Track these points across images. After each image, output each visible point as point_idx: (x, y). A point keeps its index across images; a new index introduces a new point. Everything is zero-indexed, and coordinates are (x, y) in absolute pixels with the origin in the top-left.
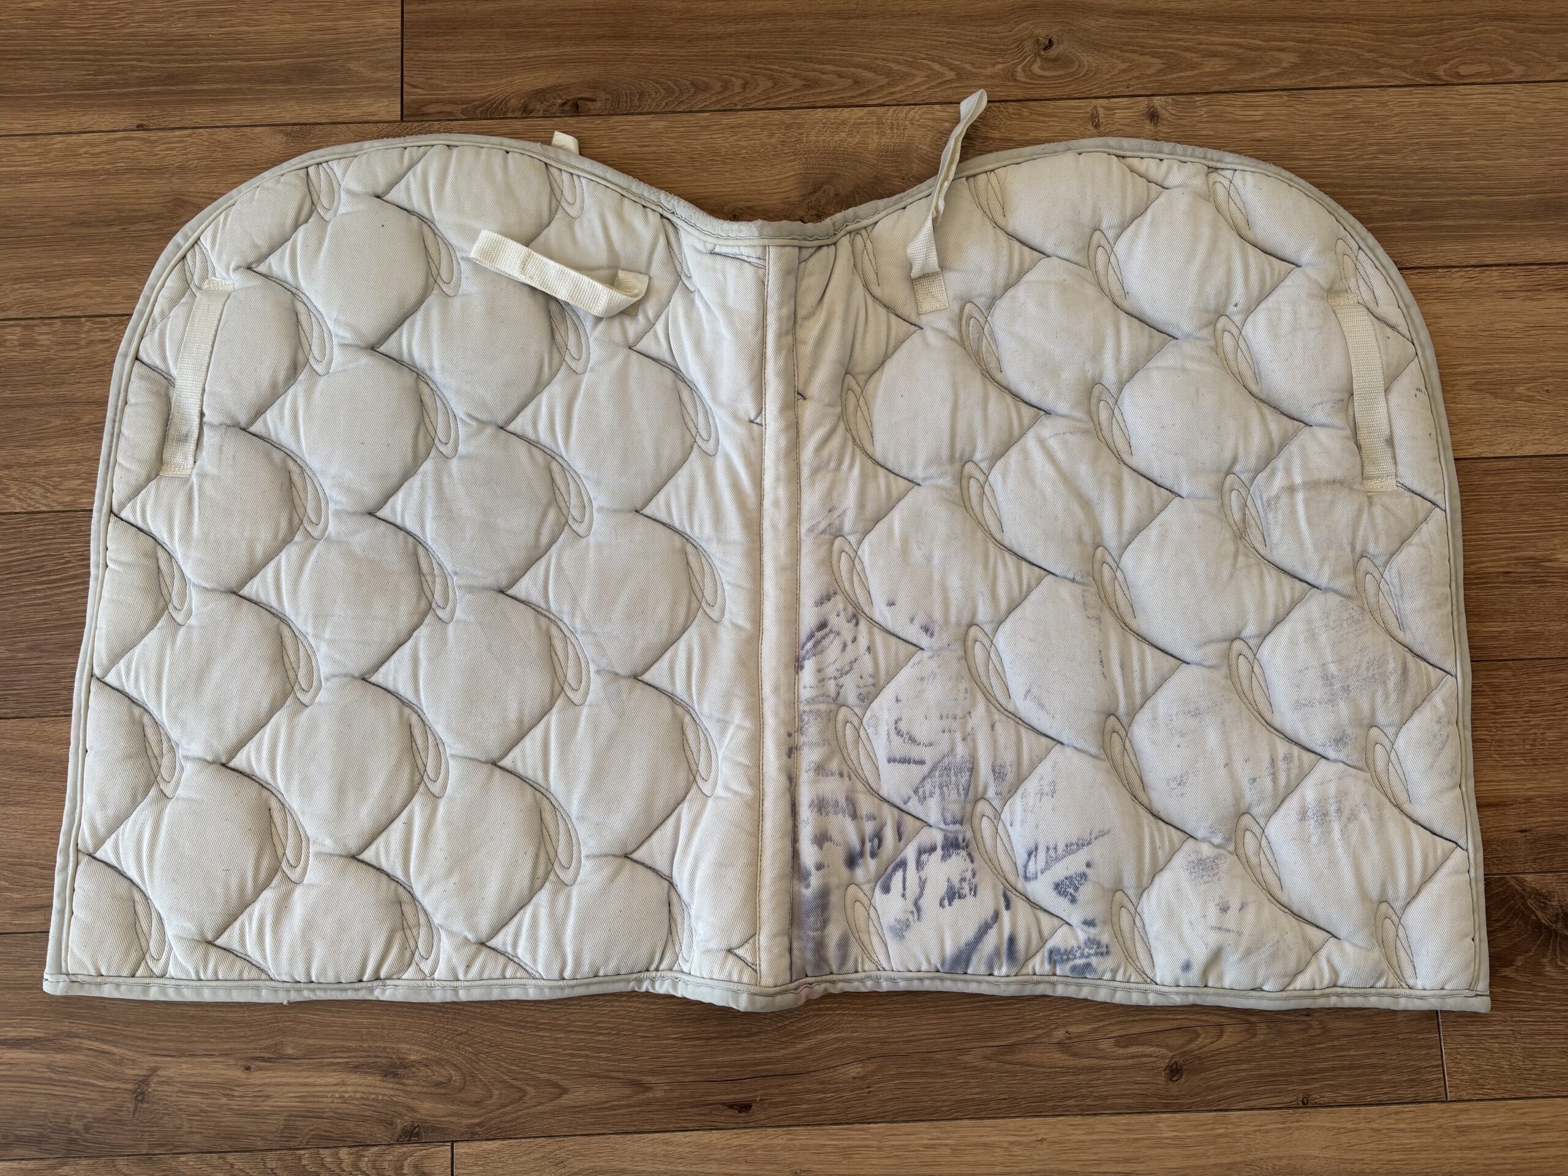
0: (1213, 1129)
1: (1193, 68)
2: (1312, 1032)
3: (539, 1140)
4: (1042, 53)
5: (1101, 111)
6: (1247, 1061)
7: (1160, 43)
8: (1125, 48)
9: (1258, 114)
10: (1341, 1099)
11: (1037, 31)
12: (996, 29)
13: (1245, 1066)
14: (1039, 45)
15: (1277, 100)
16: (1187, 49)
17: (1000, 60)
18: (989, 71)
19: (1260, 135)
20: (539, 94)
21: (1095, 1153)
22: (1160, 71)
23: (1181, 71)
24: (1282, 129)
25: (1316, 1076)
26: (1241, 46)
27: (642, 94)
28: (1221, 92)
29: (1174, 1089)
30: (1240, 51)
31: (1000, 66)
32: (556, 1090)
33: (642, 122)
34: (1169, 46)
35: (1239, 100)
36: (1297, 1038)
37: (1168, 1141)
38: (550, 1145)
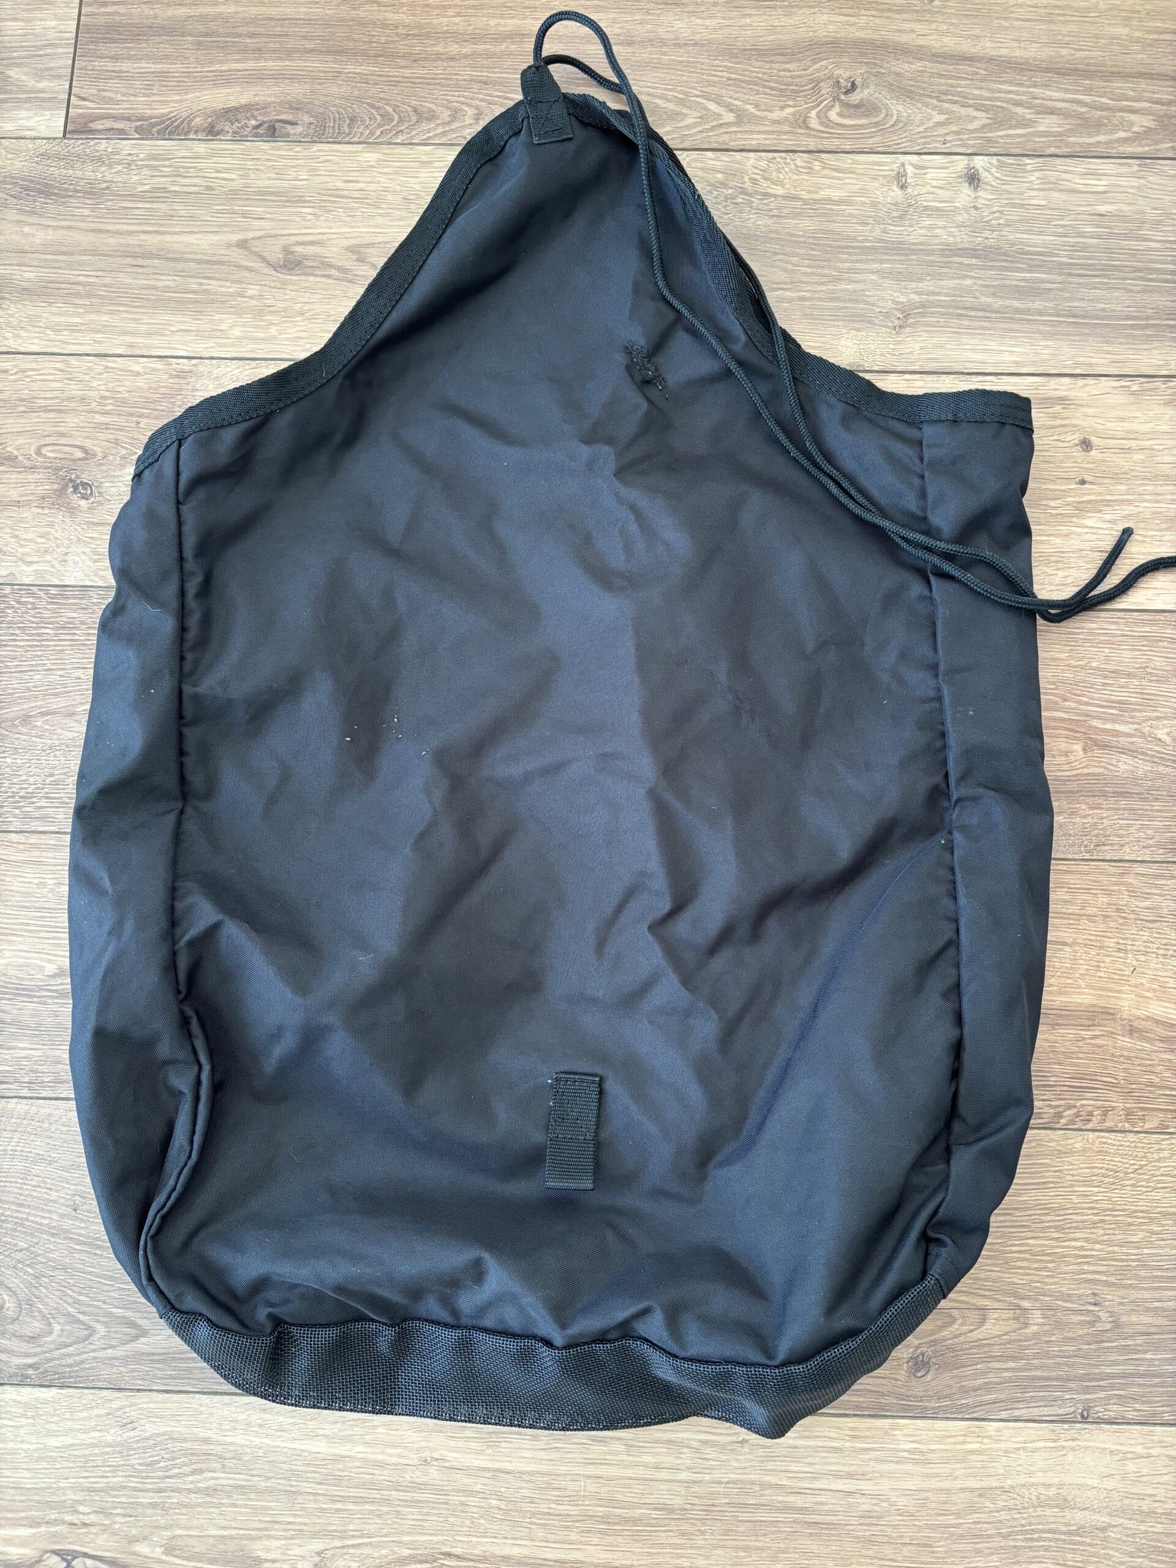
0: (964, 1443)
1: (1026, 126)
2: (1099, 1326)
3: (105, 1393)
4: (843, 97)
5: (910, 169)
6: (1014, 1358)
7: (986, 94)
8: (944, 97)
9: (1101, 184)
10: (1130, 1415)
11: (837, 72)
12: (788, 66)
13: (1011, 1365)
14: (839, 88)
15: (1124, 169)
16: (1018, 104)
17: (791, 103)
18: (776, 115)
19: (1103, 209)
20: (230, 114)
21: (811, 1464)
22: (984, 126)
23: (1010, 128)
24: (1130, 204)
25: (1102, 1383)
26: (1085, 104)
27: (353, 120)
28: (1057, 156)
29: (918, 1389)
30: (1083, 110)
31: (790, 110)
32: (133, 1331)
33: (350, 152)
34: (997, 99)
35: (1081, 166)
36: (1081, 1332)
37: (905, 1454)
38: (119, 1400)
